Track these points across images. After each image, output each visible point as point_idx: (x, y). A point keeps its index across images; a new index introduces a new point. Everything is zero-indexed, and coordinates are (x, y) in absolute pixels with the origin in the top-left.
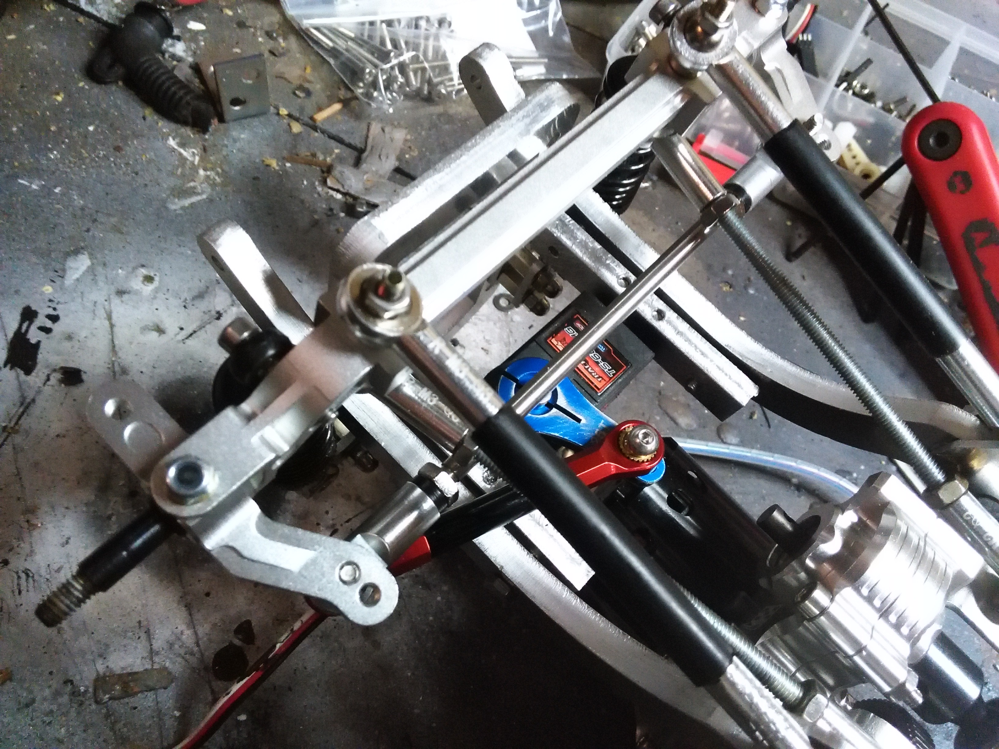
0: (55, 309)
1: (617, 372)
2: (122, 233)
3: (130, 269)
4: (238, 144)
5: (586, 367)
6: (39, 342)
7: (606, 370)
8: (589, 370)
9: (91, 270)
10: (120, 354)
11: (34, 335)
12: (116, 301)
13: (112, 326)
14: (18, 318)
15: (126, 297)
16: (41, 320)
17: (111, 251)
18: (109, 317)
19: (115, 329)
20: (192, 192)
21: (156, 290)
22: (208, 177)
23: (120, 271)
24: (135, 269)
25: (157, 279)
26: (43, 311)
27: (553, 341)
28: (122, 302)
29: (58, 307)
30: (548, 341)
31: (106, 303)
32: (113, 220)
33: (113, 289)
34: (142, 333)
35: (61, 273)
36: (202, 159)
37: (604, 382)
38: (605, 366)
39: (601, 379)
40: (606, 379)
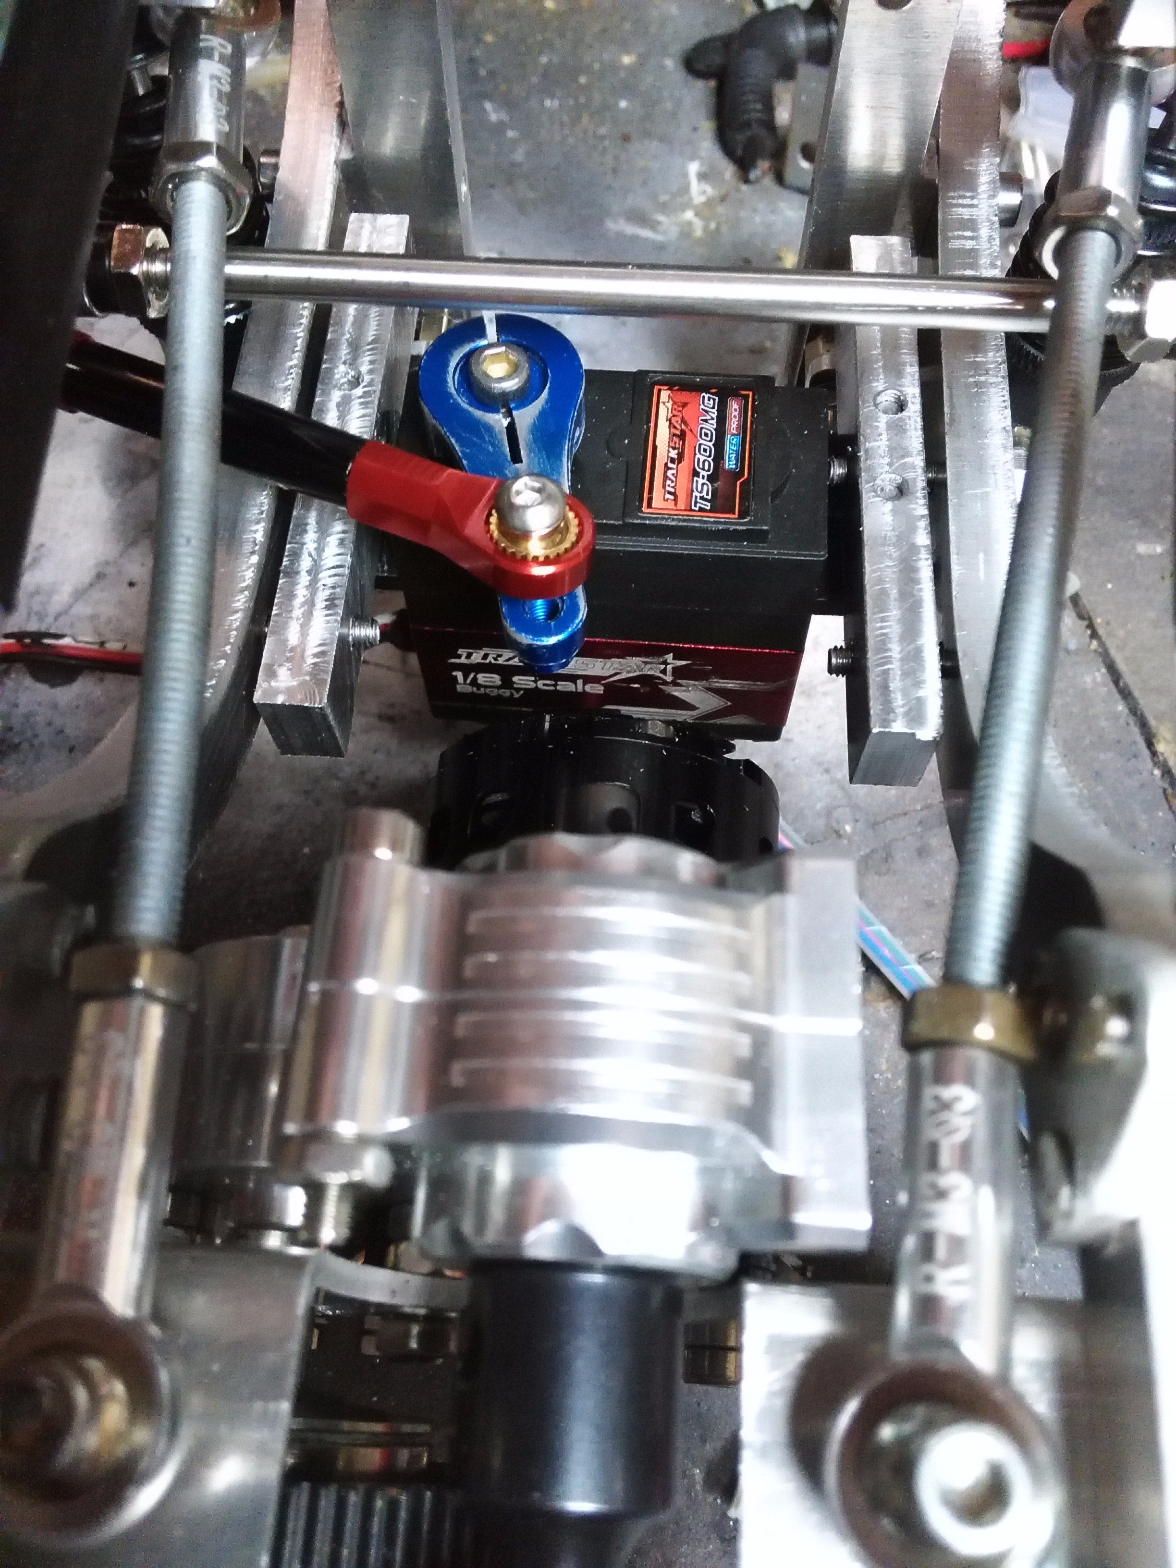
1: (710, 511)
5: (670, 465)
7: (695, 493)
8: (669, 473)
20: (653, 226)
22: (690, 223)
27: (665, 395)
30: (656, 388)
32: (530, 194)
36: (709, 203)
37: (671, 505)
38: (703, 488)
39: (672, 497)
40: (681, 505)
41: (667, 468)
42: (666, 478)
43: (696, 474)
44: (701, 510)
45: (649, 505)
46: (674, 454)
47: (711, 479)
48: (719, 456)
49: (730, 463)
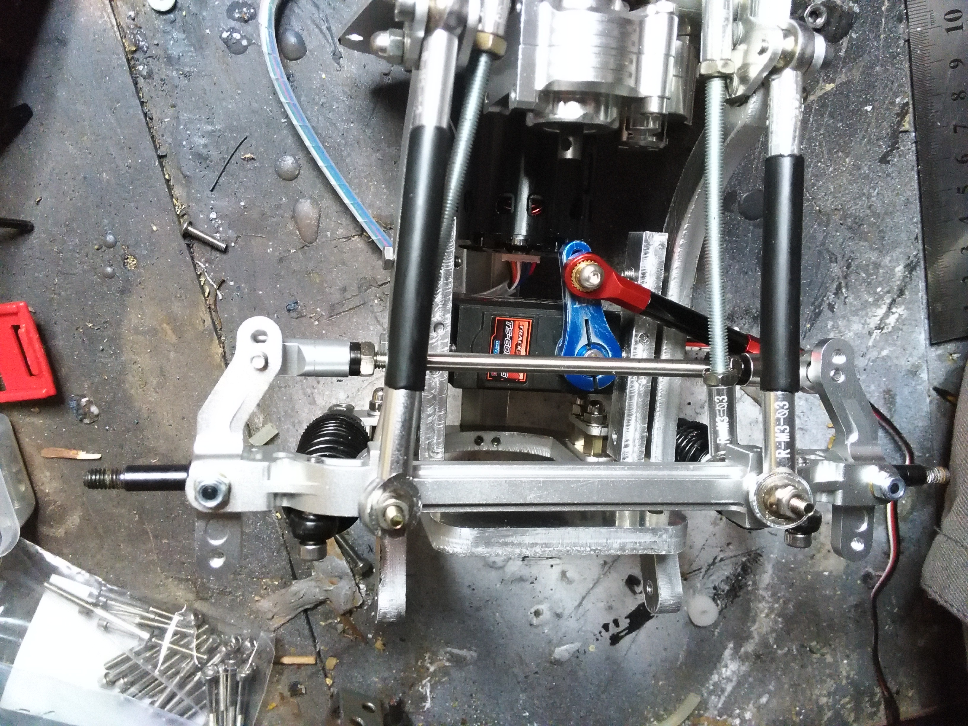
0: (600, 633)
1: (506, 321)
2: (521, 657)
3: (540, 628)
4: (386, 675)
6: (626, 618)
7: (511, 329)
8: (521, 339)
9: (560, 644)
10: (596, 577)
11: (624, 623)
12: (567, 613)
13: (584, 598)
14: (622, 642)
15: (559, 611)
16: (613, 630)
17: (538, 649)
18: (580, 604)
19: (584, 594)
20: (453, 658)
21: (539, 603)
22: (432, 663)
23: (546, 631)
24: (537, 627)
25: (533, 610)
26: (606, 635)
28: (564, 609)
29: (597, 632)
31: (573, 615)
32: (516, 670)
33: (562, 621)
34: (574, 581)
35: (577, 654)
36: (420, 678)
37: (521, 323)
38: (509, 331)
39: (521, 327)
40: (517, 322)
41: (522, 341)
42: (522, 336)
43: (511, 338)
44: (509, 321)
45: (529, 322)
46: (519, 348)
47: (505, 336)
48: (502, 346)
49: (498, 343)
